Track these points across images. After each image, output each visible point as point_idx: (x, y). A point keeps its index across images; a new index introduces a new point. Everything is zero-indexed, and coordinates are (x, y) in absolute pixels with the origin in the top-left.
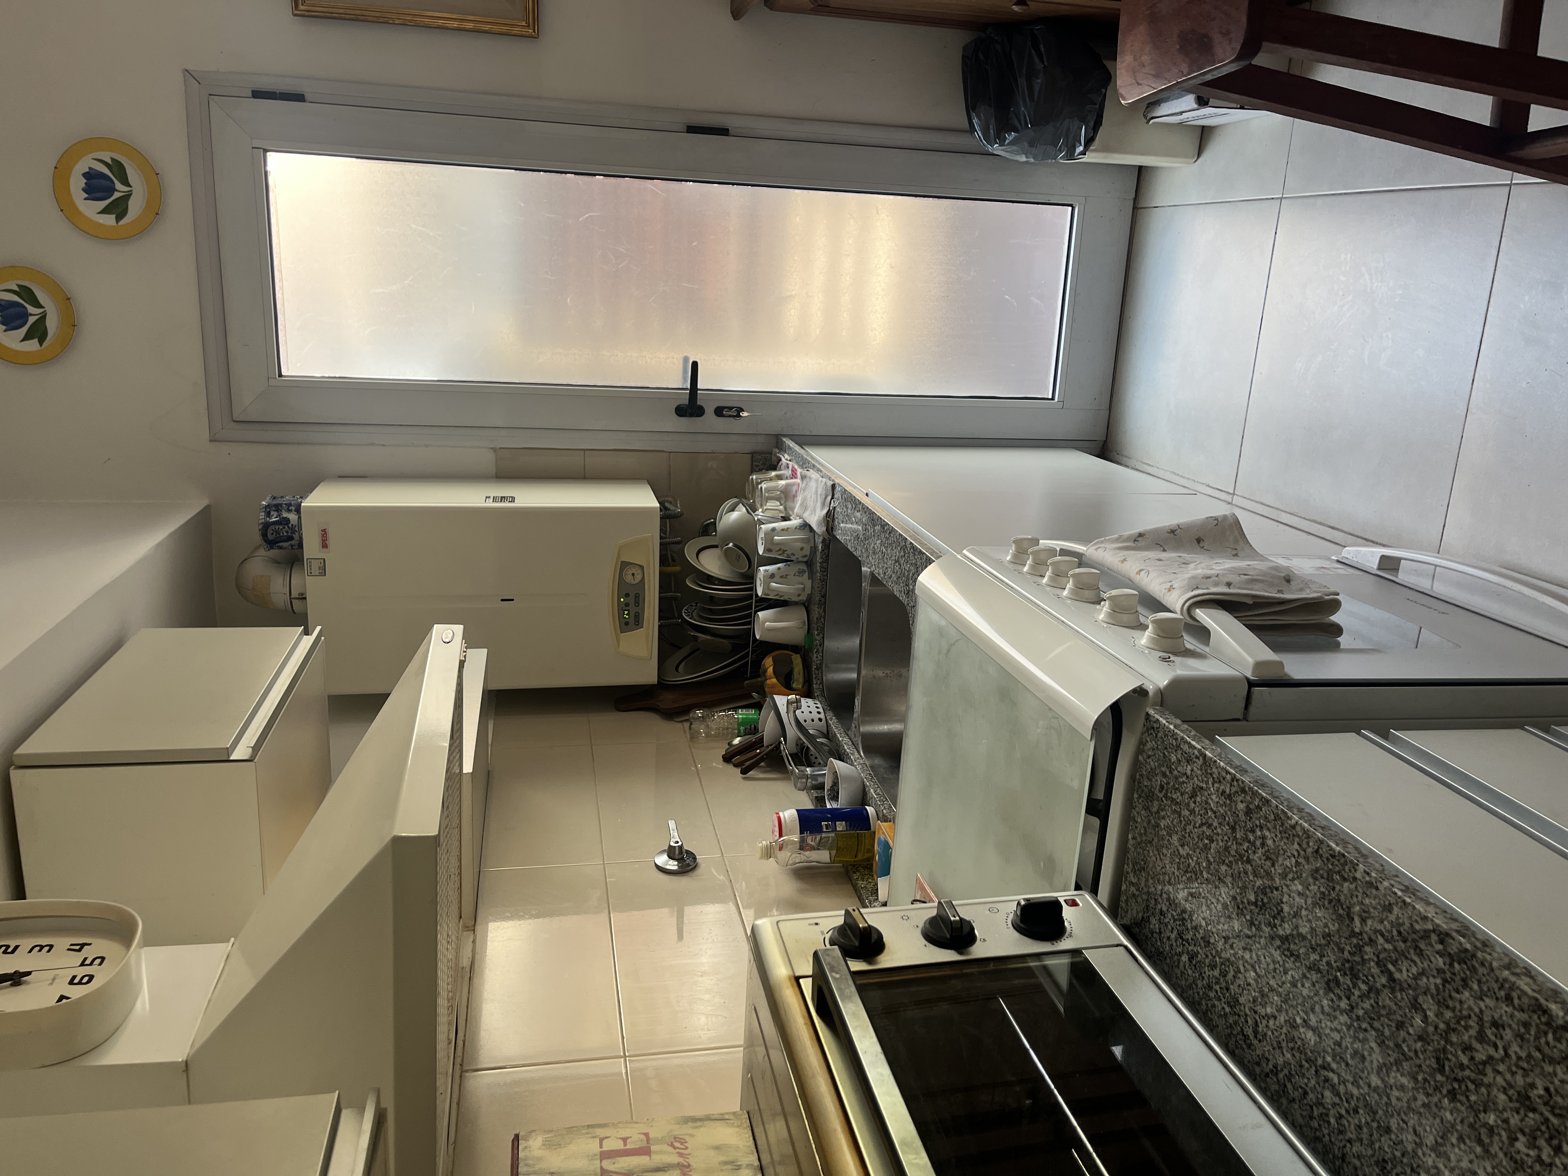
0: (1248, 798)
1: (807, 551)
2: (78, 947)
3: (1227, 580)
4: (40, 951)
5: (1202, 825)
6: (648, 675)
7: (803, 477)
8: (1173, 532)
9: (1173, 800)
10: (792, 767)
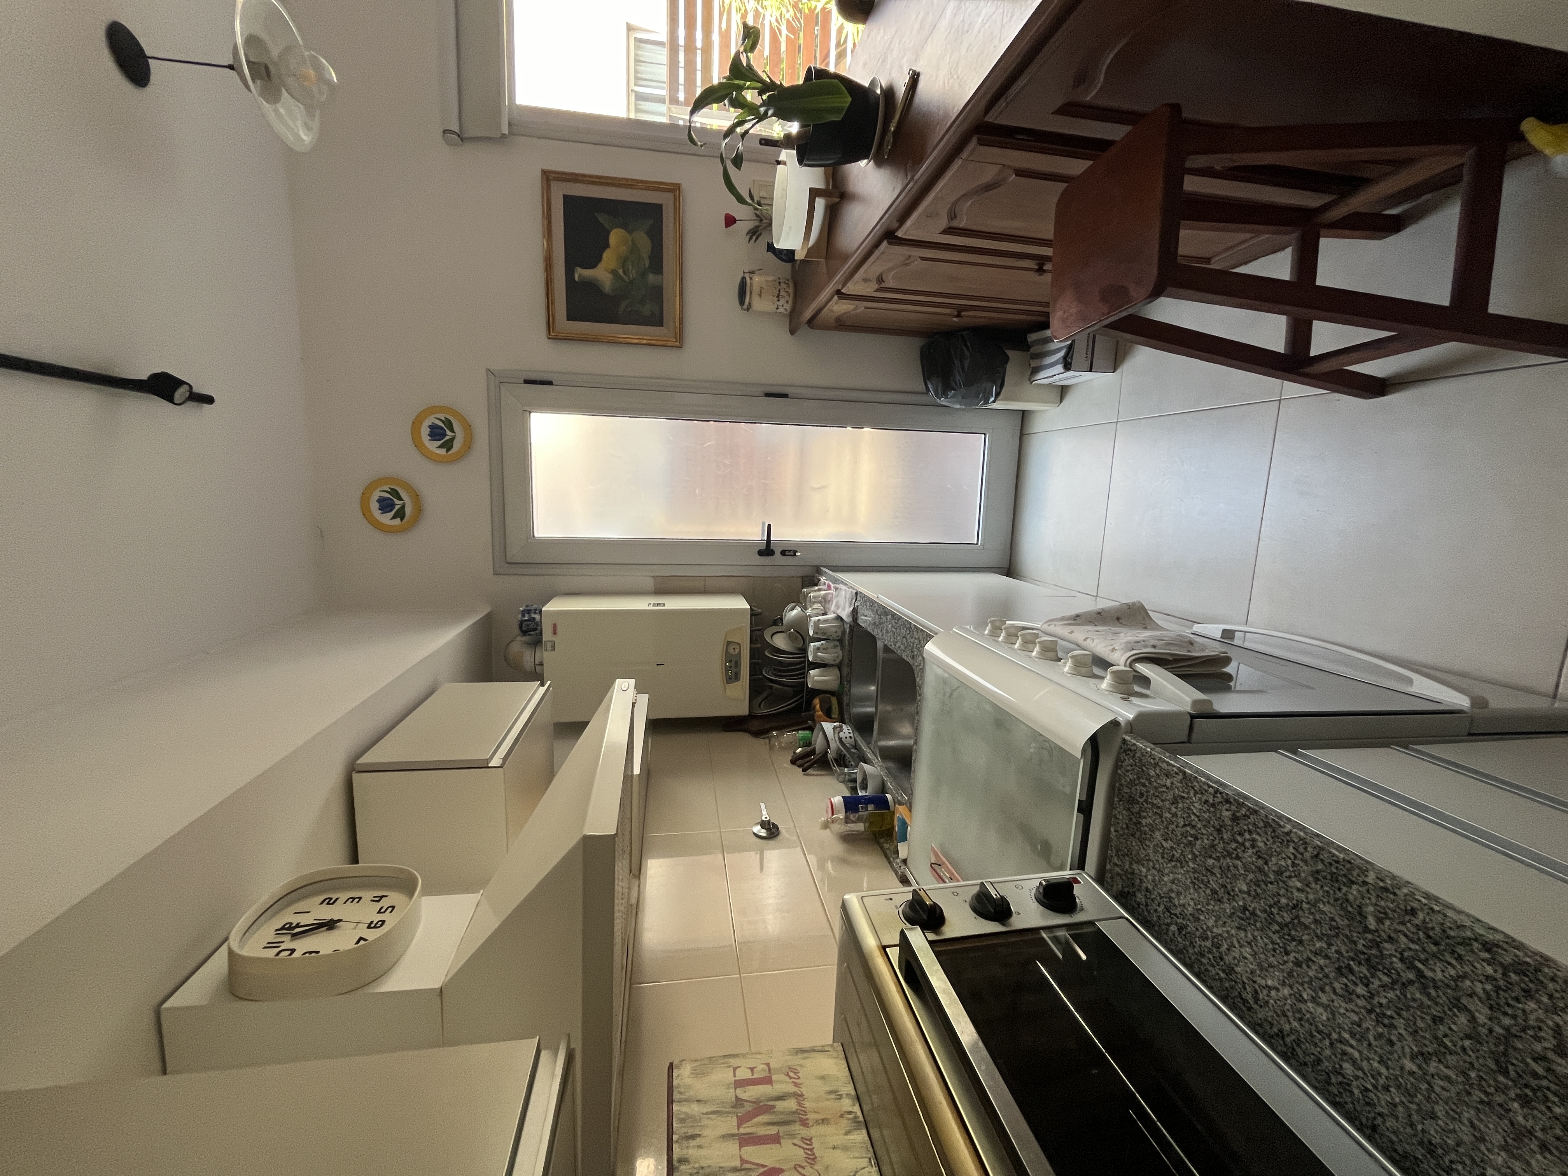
0: (1233, 807)
1: (840, 634)
2: (377, 899)
3: (1152, 644)
4: (352, 902)
5: (1185, 825)
6: (742, 709)
7: (836, 589)
8: (1099, 613)
9: (1153, 804)
10: (836, 768)
